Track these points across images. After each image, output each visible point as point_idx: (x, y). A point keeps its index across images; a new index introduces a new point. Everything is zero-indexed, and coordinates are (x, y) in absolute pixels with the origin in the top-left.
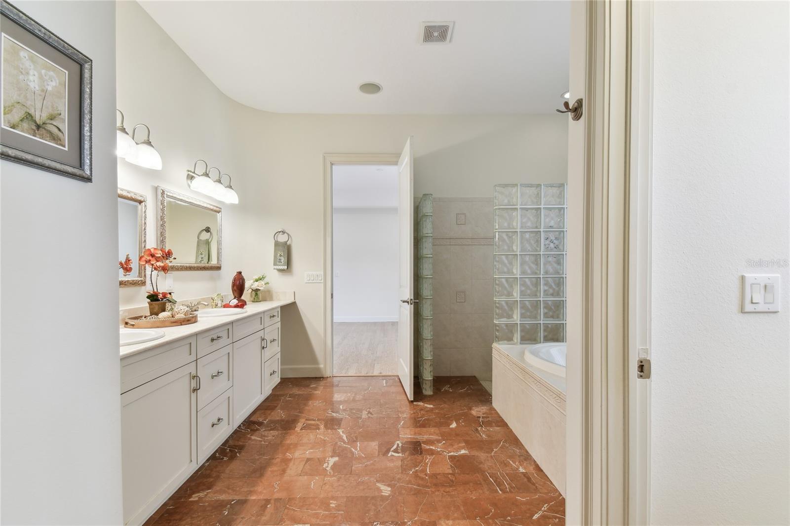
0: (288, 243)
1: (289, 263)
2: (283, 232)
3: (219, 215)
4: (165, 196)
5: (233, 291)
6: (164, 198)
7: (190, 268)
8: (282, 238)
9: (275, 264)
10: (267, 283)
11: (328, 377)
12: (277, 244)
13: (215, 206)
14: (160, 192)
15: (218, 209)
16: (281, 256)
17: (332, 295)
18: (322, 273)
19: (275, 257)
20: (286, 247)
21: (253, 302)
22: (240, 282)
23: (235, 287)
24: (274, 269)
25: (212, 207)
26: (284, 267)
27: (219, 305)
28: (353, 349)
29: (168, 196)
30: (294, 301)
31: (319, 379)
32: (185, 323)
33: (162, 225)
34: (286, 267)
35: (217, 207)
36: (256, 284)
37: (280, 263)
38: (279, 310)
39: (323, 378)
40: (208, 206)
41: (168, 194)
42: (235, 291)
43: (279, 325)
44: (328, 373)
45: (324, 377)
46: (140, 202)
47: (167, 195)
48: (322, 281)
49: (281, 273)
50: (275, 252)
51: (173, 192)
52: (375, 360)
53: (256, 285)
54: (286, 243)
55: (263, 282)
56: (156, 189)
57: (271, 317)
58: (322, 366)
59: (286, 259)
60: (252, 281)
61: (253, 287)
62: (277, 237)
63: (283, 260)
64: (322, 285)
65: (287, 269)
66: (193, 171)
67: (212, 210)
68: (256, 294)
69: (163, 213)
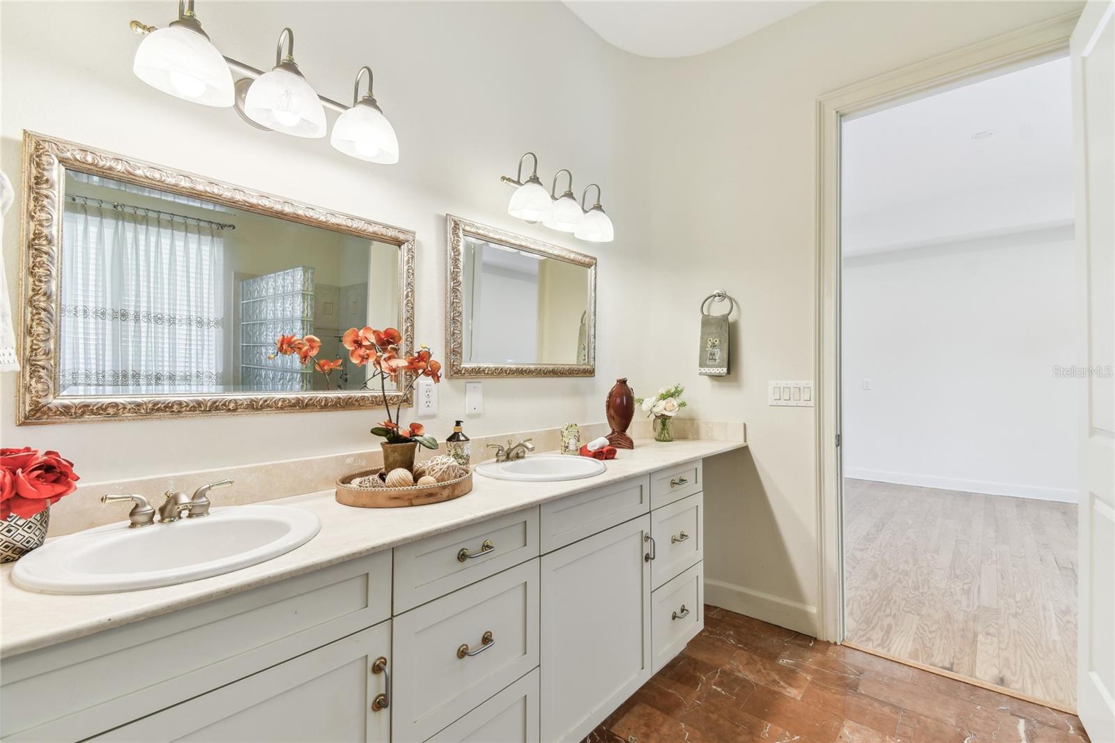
0: (731, 318)
1: (732, 362)
2: (722, 296)
3: (591, 271)
4: (461, 234)
5: (610, 417)
6: (458, 236)
7: (521, 373)
8: (719, 309)
9: (702, 365)
10: (683, 405)
11: (828, 643)
12: (707, 322)
13: (581, 254)
14: (451, 225)
15: (587, 260)
16: (714, 346)
17: (839, 439)
18: (811, 383)
19: (703, 348)
20: (725, 328)
21: (657, 440)
22: (622, 401)
23: (612, 412)
24: (701, 374)
25: (572, 256)
26: (720, 370)
27: (572, 447)
28: (906, 562)
29: (466, 233)
30: (745, 444)
31: (805, 640)
32: (420, 501)
33: (455, 290)
34: (725, 370)
35: (587, 256)
36: (662, 403)
37: (712, 363)
38: (700, 466)
39: (815, 639)
40: (563, 254)
41: (467, 228)
42: (613, 418)
43: (699, 499)
44: (829, 632)
45: (820, 637)
46: (399, 243)
47: (464, 230)
48: (812, 403)
49: (715, 383)
50: (702, 338)
51: (478, 225)
52: (975, 618)
53: (661, 408)
54: (725, 318)
55: (674, 402)
56: (445, 219)
57: (673, 483)
58: (813, 610)
59: (726, 352)
60: (654, 399)
61: (655, 410)
62: (709, 310)
63: (720, 354)
64: (811, 413)
65: (729, 371)
66: (516, 180)
67: (573, 261)
68: (664, 424)
69: (456, 266)
